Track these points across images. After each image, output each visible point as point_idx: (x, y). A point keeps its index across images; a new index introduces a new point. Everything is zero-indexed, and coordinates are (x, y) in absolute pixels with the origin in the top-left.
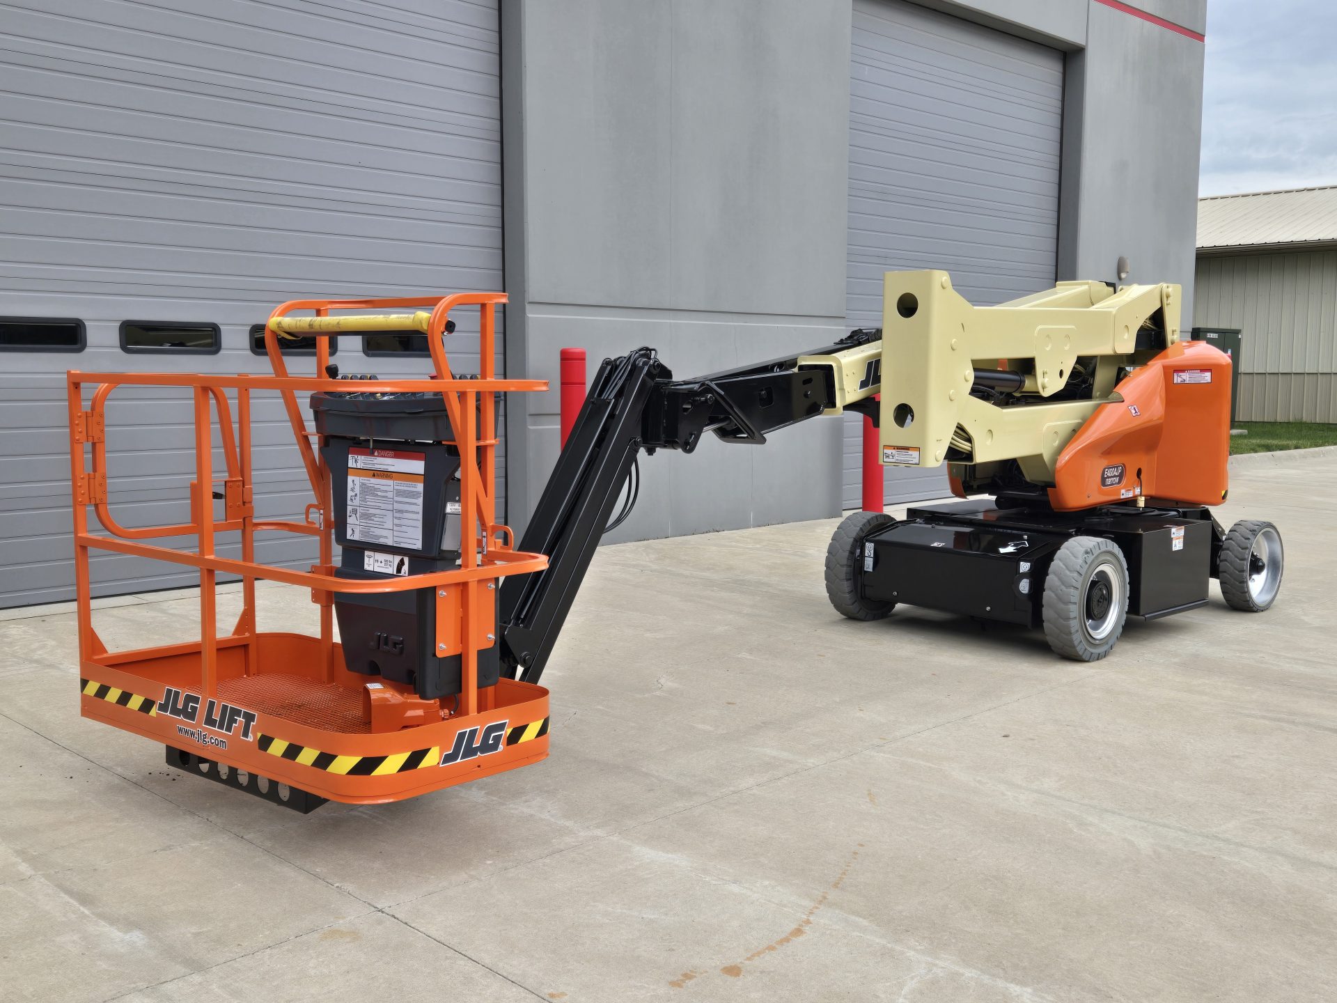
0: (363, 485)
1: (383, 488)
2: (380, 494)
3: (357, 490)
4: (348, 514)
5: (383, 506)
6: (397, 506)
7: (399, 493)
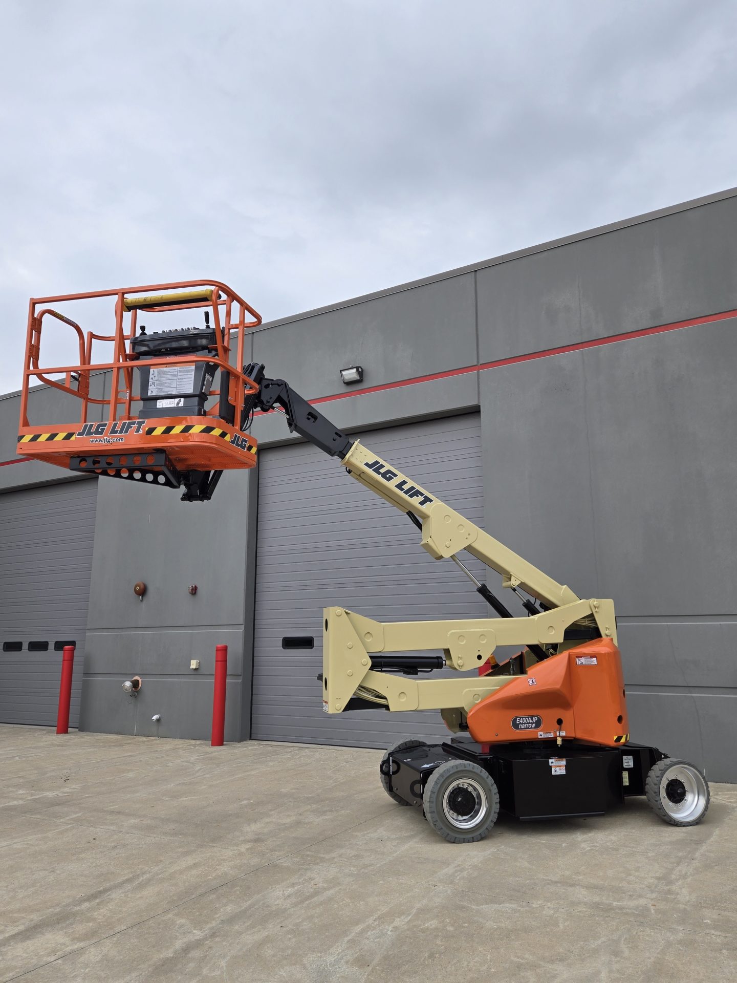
0: (159, 372)
1: (171, 371)
2: (169, 373)
3: (156, 374)
4: (150, 385)
5: (170, 378)
6: (179, 377)
7: (180, 372)
